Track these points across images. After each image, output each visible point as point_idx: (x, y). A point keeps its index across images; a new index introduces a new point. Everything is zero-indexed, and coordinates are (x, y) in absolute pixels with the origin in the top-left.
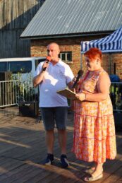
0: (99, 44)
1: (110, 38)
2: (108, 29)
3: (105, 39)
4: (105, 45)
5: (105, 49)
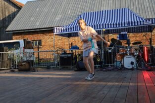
0: (65, 28)
5: (69, 31)
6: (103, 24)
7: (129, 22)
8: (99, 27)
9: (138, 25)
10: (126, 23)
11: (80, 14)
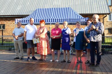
0: (24, 20)
1: (28, 18)
2: (26, 14)
3: (26, 18)
4: (26, 20)
5: (25, 22)
6: (52, 19)
7: (70, 19)
8: (48, 21)
9: (74, 21)
10: (68, 19)
11: (35, 10)
